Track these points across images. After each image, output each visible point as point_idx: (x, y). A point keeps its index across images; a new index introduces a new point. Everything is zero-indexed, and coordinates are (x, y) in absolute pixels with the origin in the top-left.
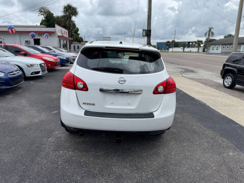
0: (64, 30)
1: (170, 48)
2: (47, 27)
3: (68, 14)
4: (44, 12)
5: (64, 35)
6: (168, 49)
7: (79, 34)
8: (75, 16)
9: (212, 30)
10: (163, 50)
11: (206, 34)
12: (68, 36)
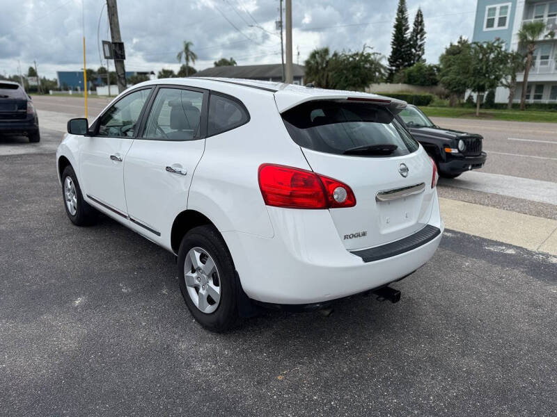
1: (98, 86)
6: (93, 89)
9: (191, 48)
10: (80, 92)
11: (179, 56)
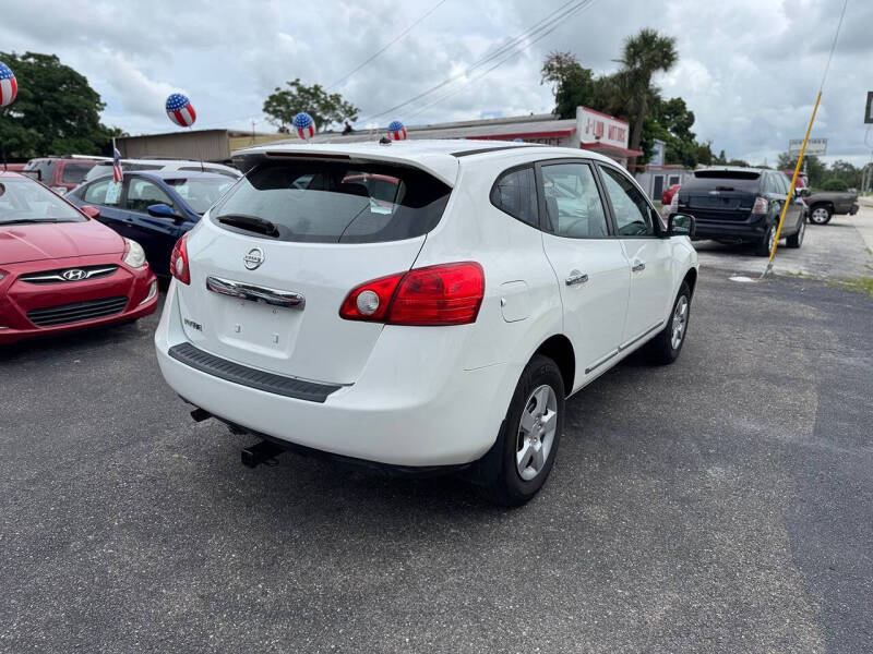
0: (609, 122)
2: (562, 118)
3: (638, 65)
4: (560, 70)
5: (602, 141)
7: (693, 136)
8: (666, 70)
12: (624, 145)
